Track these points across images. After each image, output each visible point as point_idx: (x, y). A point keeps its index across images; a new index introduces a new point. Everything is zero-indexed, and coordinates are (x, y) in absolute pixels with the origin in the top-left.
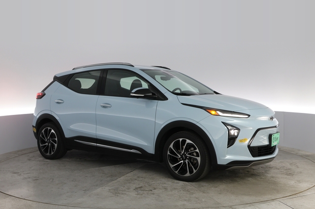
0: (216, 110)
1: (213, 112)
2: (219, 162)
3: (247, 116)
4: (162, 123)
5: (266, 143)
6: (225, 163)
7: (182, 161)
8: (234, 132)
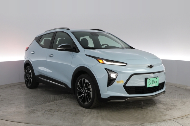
0: (102, 59)
1: (101, 61)
2: (102, 96)
3: (125, 65)
4: (75, 67)
5: (143, 84)
6: (106, 97)
7: (84, 94)
8: (113, 76)
